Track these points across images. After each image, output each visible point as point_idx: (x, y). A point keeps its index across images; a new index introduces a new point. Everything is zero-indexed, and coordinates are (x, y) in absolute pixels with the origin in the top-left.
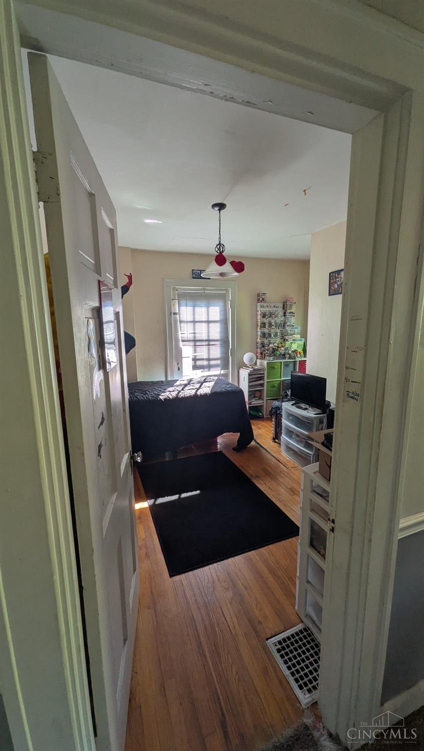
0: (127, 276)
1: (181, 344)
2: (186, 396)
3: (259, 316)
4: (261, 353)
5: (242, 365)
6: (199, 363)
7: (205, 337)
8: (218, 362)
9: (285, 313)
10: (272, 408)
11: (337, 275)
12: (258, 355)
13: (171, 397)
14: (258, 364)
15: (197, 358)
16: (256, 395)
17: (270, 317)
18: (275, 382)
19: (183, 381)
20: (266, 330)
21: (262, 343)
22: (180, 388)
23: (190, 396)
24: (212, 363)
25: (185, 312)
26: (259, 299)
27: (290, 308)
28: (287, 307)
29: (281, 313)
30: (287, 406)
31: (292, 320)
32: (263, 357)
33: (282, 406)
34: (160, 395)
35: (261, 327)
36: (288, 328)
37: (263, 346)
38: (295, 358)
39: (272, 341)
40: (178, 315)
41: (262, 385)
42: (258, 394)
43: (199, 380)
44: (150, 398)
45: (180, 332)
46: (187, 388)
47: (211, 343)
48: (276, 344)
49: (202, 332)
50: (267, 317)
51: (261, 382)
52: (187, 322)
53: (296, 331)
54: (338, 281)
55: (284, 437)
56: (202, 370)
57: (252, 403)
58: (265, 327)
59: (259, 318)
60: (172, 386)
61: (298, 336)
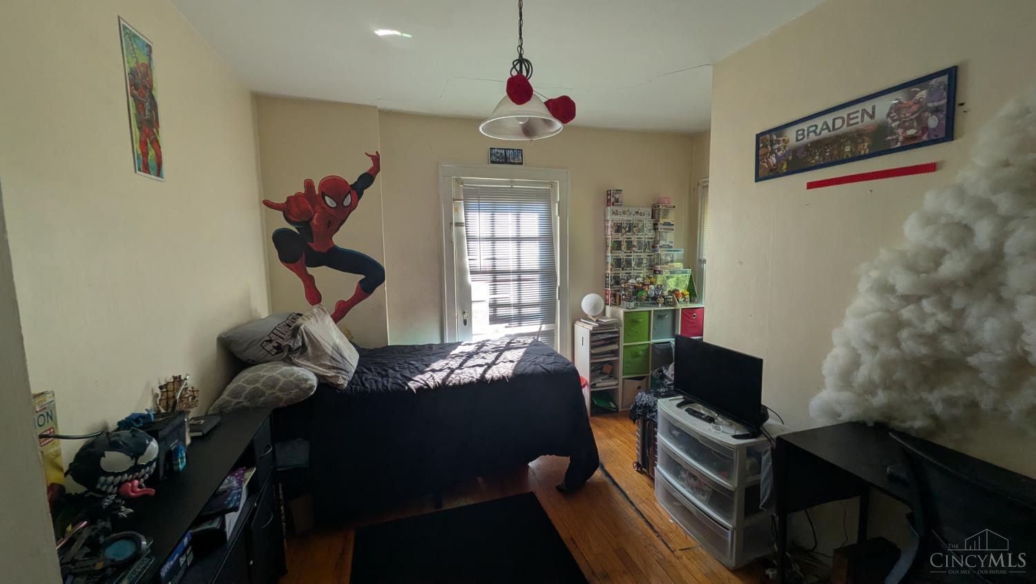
0: (370, 156)
1: (469, 277)
2: (462, 382)
3: (610, 230)
4: (614, 295)
5: (580, 316)
6: (501, 312)
7: (512, 266)
8: (536, 310)
9: (655, 225)
10: (636, 406)
11: (775, 137)
12: (609, 298)
13: (431, 384)
14: (608, 313)
15: (499, 302)
16: (604, 370)
17: (629, 231)
18: (639, 347)
19: (470, 344)
20: (622, 255)
21: (615, 277)
22: (454, 364)
23: (471, 383)
24: (525, 311)
25: (478, 222)
26: (609, 201)
27: (665, 216)
28: (659, 214)
29: (648, 223)
30: (668, 407)
31: (669, 238)
32: (618, 301)
33: (655, 404)
34: (411, 379)
35: (613, 248)
36: (660, 251)
37: (618, 283)
38: (674, 304)
39: (633, 273)
40: (464, 227)
41: (615, 353)
42: (607, 369)
43: (498, 343)
44: (389, 386)
45: (467, 258)
46: (470, 363)
47: (524, 276)
48: (640, 279)
49: (507, 256)
50: (623, 231)
51: (614, 347)
52: (480, 239)
53: (675, 258)
54: (779, 149)
55: (661, 470)
56: (507, 324)
57: (597, 385)
58: (620, 249)
59: (609, 233)
60: (444, 358)
61: (679, 265)
